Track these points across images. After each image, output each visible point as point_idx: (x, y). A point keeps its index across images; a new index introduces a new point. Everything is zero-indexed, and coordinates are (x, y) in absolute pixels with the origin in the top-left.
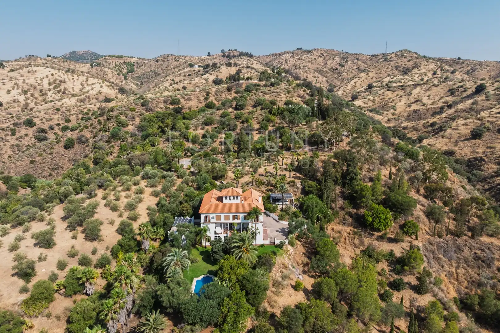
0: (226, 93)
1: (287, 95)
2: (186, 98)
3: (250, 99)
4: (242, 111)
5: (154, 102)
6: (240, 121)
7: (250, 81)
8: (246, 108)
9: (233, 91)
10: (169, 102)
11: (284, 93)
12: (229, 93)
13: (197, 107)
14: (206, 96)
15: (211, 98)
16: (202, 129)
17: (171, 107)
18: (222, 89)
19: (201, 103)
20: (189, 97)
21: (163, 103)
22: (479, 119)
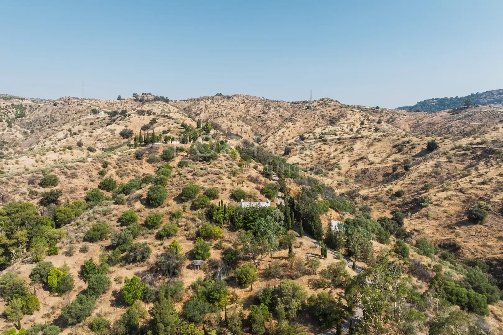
0: (133, 162)
1: (233, 178)
2: (69, 172)
3: (172, 184)
4: (158, 208)
5: (12, 182)
6: (156, 231)
7: (169, 143)
8: (166, 202)
9: (145, 158)
10: (39, 181)
11: (227, 174)
12: (139, 161)
13: (85, 189)
14: (102, 168)
15: (110, 172)
16: (84, 250)
17: (41, 190)
18: (128, 156)
19: (92, 181)
20: (74, 171)
21: (27, 184)
22: (461, 191)
